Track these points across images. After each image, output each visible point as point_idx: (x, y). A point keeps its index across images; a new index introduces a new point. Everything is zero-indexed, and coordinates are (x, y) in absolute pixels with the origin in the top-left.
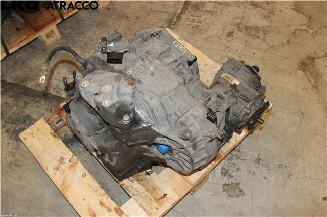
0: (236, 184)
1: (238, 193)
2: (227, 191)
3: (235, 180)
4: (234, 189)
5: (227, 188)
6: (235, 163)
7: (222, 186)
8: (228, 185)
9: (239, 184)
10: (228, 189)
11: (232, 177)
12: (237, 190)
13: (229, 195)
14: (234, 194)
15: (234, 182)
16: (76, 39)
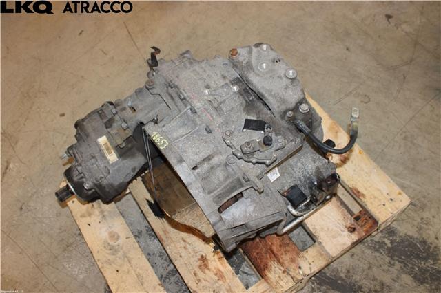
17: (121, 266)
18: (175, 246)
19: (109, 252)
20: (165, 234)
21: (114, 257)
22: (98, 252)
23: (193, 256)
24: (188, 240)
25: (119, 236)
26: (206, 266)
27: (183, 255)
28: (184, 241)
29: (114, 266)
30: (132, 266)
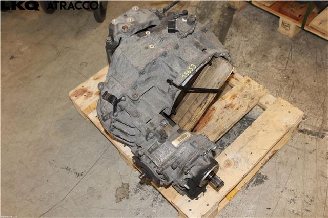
0: (128, 195)
1: (119, 197)
2: (122, 187)
3: (132, 195)
4: (123, 194)
5: (125, 187)
6: (150, 197)
7: (127, 183)
8: (127, 188)
9: (127, 198)
10: (123, 187)
11: (135, 193)
12: (122, 196)
13: (118, 189)
14: (118, 193)
15: (130, 194)
16: (293, 49)
17: (247, 153)
18: (223, 123)
19: (240, 164)
20: (216, 132)
21: (242, 159)
22: (242, 171)
23: (227, 113)
24: (217, 118)
25: (226, 161)
26: (230, 105)
27: (227, 119)
28: (218, 120)
29: (248, 157)
30: (245, 145)
